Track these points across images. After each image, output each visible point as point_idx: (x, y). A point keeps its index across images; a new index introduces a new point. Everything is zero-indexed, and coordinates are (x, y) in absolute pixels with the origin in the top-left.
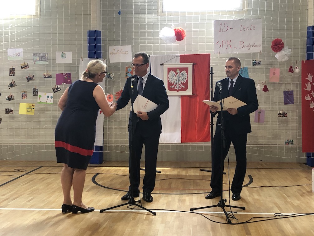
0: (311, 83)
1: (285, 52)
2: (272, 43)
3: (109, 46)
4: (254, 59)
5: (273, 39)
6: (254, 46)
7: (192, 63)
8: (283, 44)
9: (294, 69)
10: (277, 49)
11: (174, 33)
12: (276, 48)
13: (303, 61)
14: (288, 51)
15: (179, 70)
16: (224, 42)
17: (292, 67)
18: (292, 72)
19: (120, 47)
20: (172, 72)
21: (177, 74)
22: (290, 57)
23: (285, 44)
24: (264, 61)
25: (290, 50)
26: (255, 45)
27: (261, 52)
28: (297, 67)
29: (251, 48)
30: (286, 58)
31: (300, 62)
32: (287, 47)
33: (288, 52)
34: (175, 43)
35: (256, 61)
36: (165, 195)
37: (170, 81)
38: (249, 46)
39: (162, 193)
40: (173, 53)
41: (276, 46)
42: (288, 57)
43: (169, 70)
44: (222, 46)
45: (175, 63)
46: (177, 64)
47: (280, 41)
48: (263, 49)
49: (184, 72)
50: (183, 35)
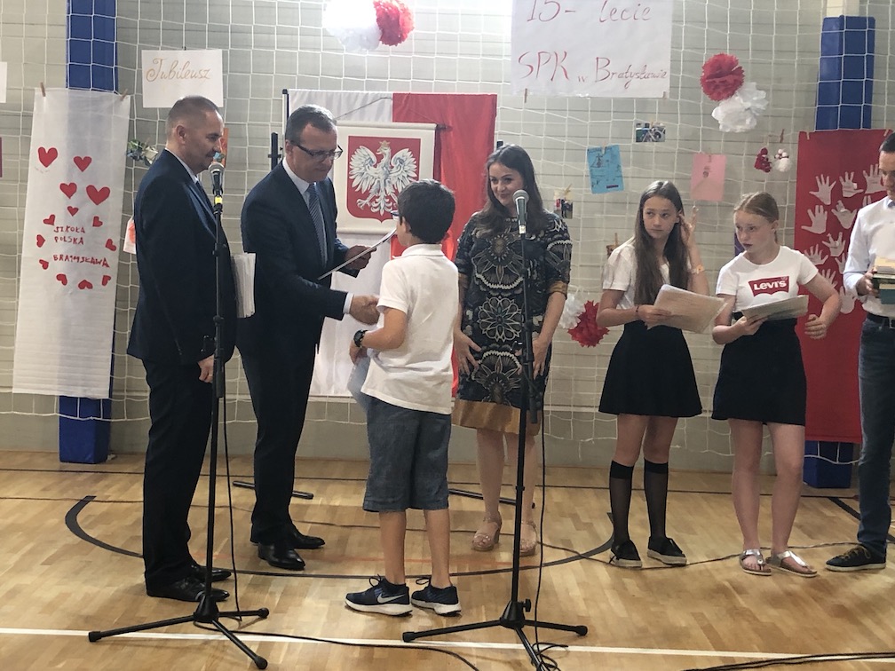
0: (827, 208)
1: (744, 101)
2: (703, 68)
3: (141, 48)
4: (640, 121)
5: (706, 56)
6: (643, 75)
7: (434, 126)
8: (740, 71)
9: (771, 158)
10: (720, 90)
11: (375, 17)
12: (717, 87)
13: (802, 134)
14: (755, 99)
15: (389, 146)
16: (544, 58)
17: (765, 151)
18: (768, 171)
19: (182, 55)
20: (364, 152)
21: (380, 158)
22: (761, 118)
23: (747, 73)
24: (675, 129)
25: (763, 94)
26: (647, 71)
27: (668, 96)
28: (784, 154)
29: (635, 83)
30: (748, 121)
31: (792, 136)
32: (754, 84)
33: (757, 101)
34: (377, 49)
35: (647, 126)
36: (323, 579)
37: (354, 184)
38: (625, 76)
39: (313, 573)
40: (370, 86)
41: (717, 80)
42: (755, 116)
43: (355, 143)
44: (535, 68)
45: (377, 119)
46: (382, 124)
47: (733, 63)
48: (673, 87)
49: (405, 153)
50: (403, 24)
